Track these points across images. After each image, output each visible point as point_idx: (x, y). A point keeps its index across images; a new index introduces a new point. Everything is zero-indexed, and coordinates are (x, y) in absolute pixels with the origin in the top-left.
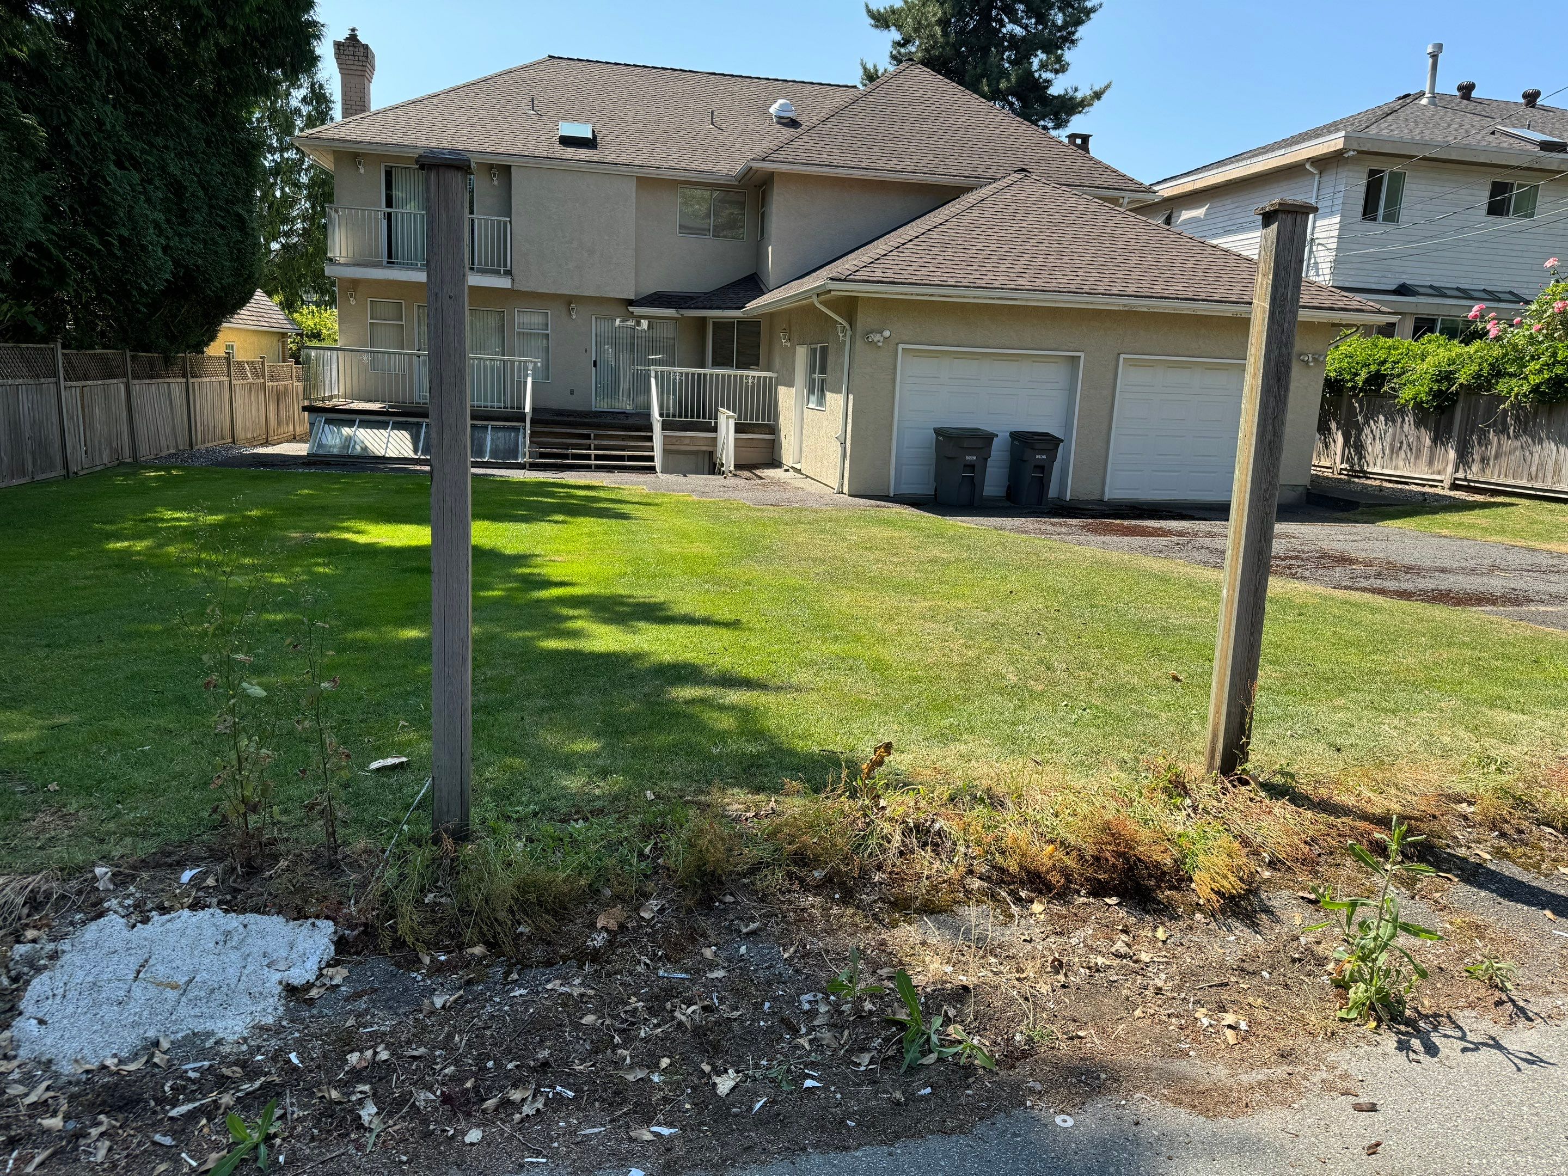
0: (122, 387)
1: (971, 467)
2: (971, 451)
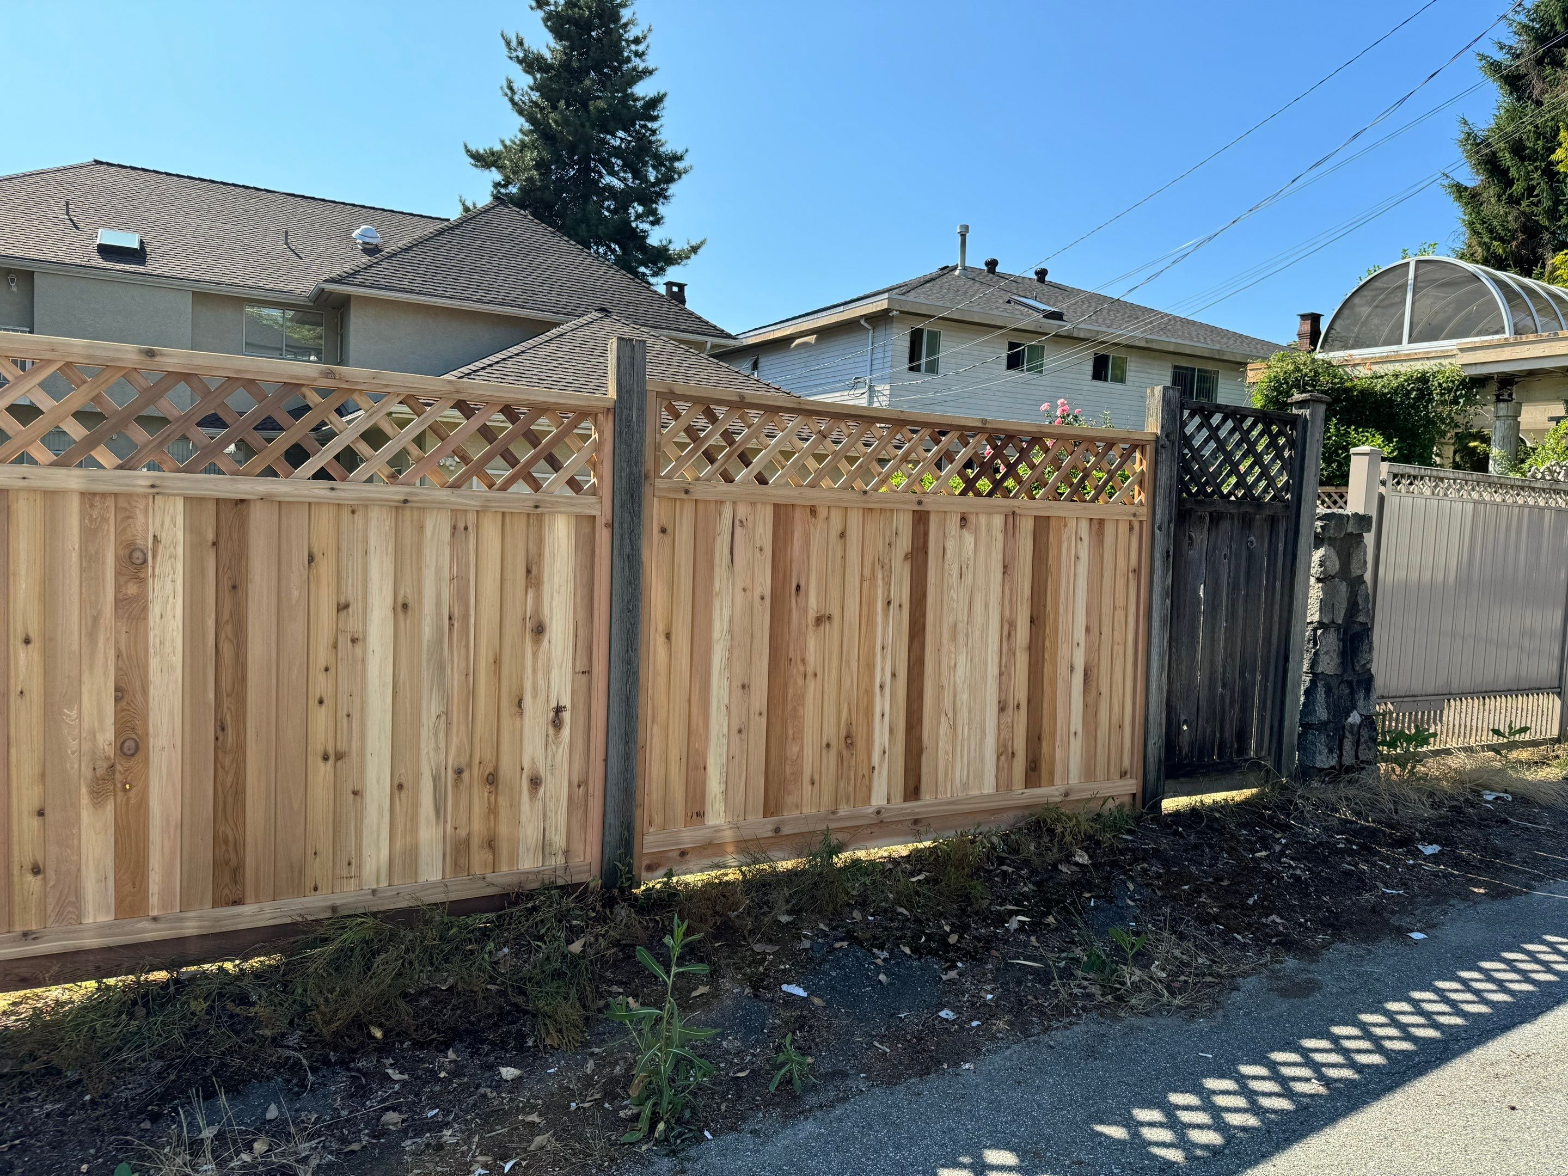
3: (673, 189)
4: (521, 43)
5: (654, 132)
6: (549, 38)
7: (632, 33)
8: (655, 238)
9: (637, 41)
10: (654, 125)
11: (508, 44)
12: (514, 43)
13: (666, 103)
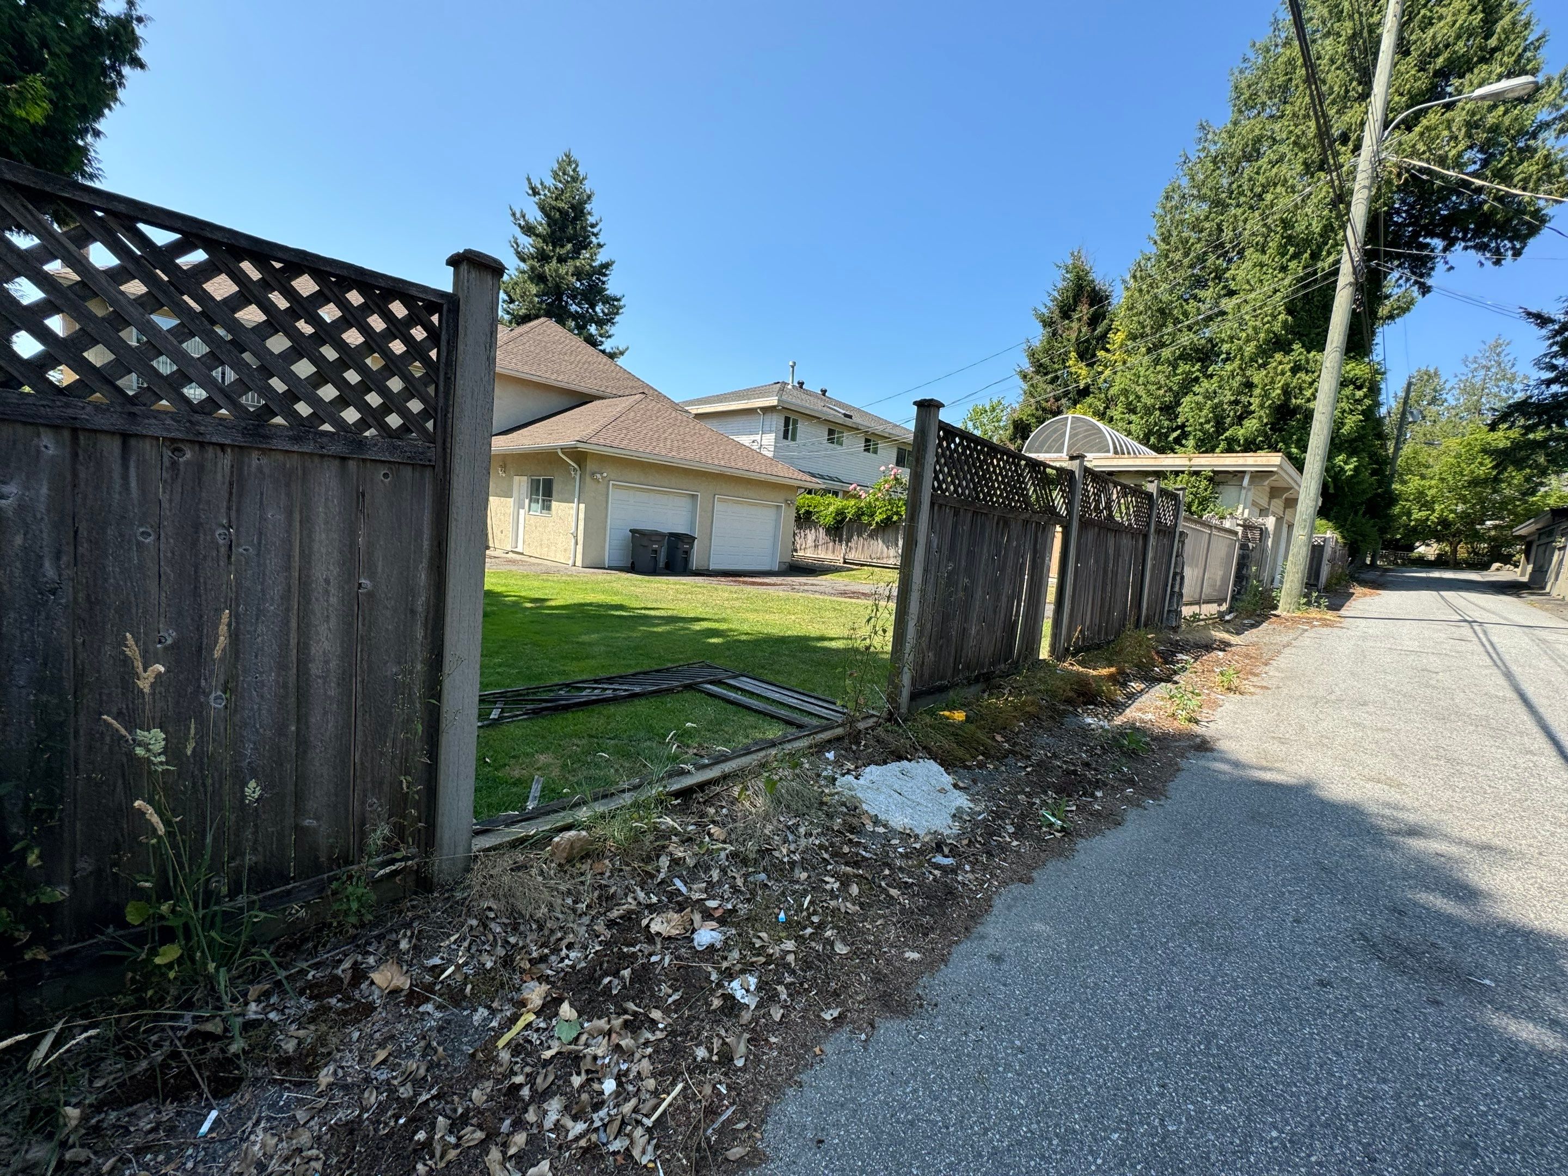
1: (655, 551)
2: (656, 542)
3: (618, 318)
4: (524, 216)
5: (603, 283)
6: (539, 216)
7: (591, 220)
8: (608, 345)
9: (593, 226)
10: (604, 279)
11: (514, 215)
12: (518, 215)
13: (614, 266)
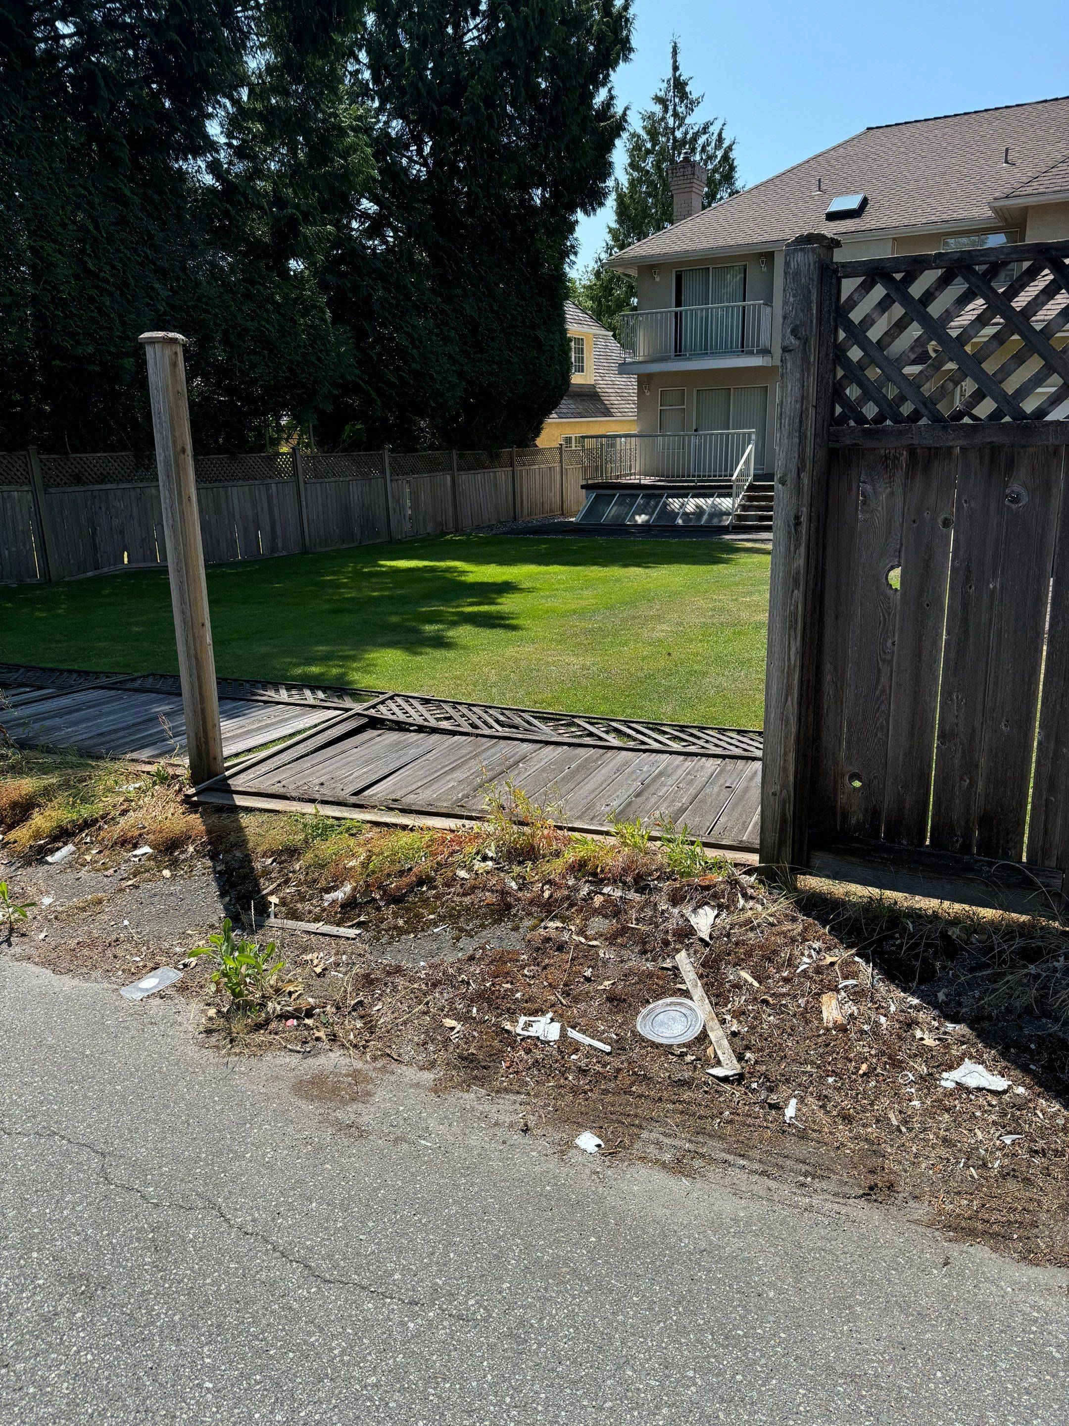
0: (448, 477)
